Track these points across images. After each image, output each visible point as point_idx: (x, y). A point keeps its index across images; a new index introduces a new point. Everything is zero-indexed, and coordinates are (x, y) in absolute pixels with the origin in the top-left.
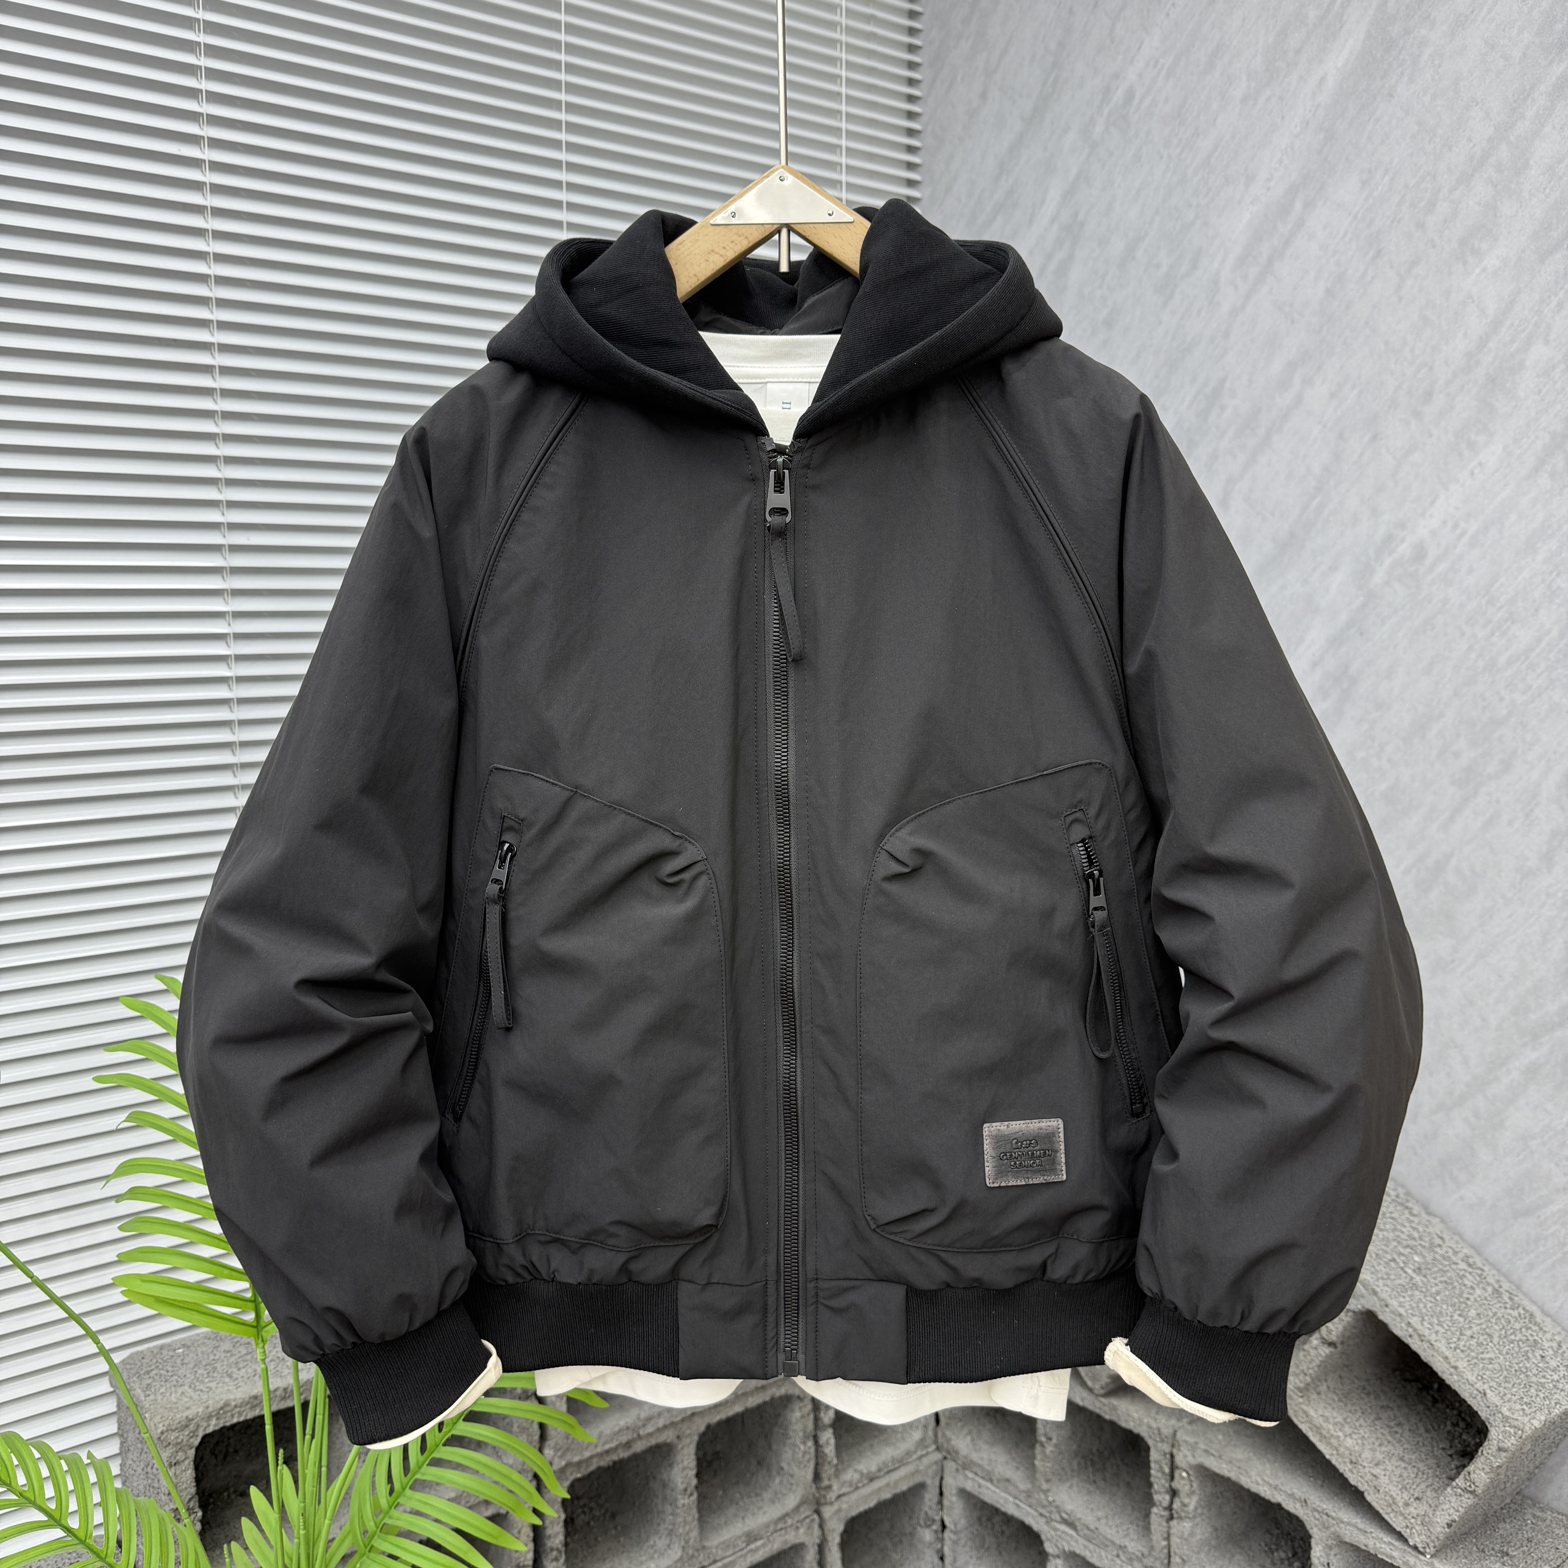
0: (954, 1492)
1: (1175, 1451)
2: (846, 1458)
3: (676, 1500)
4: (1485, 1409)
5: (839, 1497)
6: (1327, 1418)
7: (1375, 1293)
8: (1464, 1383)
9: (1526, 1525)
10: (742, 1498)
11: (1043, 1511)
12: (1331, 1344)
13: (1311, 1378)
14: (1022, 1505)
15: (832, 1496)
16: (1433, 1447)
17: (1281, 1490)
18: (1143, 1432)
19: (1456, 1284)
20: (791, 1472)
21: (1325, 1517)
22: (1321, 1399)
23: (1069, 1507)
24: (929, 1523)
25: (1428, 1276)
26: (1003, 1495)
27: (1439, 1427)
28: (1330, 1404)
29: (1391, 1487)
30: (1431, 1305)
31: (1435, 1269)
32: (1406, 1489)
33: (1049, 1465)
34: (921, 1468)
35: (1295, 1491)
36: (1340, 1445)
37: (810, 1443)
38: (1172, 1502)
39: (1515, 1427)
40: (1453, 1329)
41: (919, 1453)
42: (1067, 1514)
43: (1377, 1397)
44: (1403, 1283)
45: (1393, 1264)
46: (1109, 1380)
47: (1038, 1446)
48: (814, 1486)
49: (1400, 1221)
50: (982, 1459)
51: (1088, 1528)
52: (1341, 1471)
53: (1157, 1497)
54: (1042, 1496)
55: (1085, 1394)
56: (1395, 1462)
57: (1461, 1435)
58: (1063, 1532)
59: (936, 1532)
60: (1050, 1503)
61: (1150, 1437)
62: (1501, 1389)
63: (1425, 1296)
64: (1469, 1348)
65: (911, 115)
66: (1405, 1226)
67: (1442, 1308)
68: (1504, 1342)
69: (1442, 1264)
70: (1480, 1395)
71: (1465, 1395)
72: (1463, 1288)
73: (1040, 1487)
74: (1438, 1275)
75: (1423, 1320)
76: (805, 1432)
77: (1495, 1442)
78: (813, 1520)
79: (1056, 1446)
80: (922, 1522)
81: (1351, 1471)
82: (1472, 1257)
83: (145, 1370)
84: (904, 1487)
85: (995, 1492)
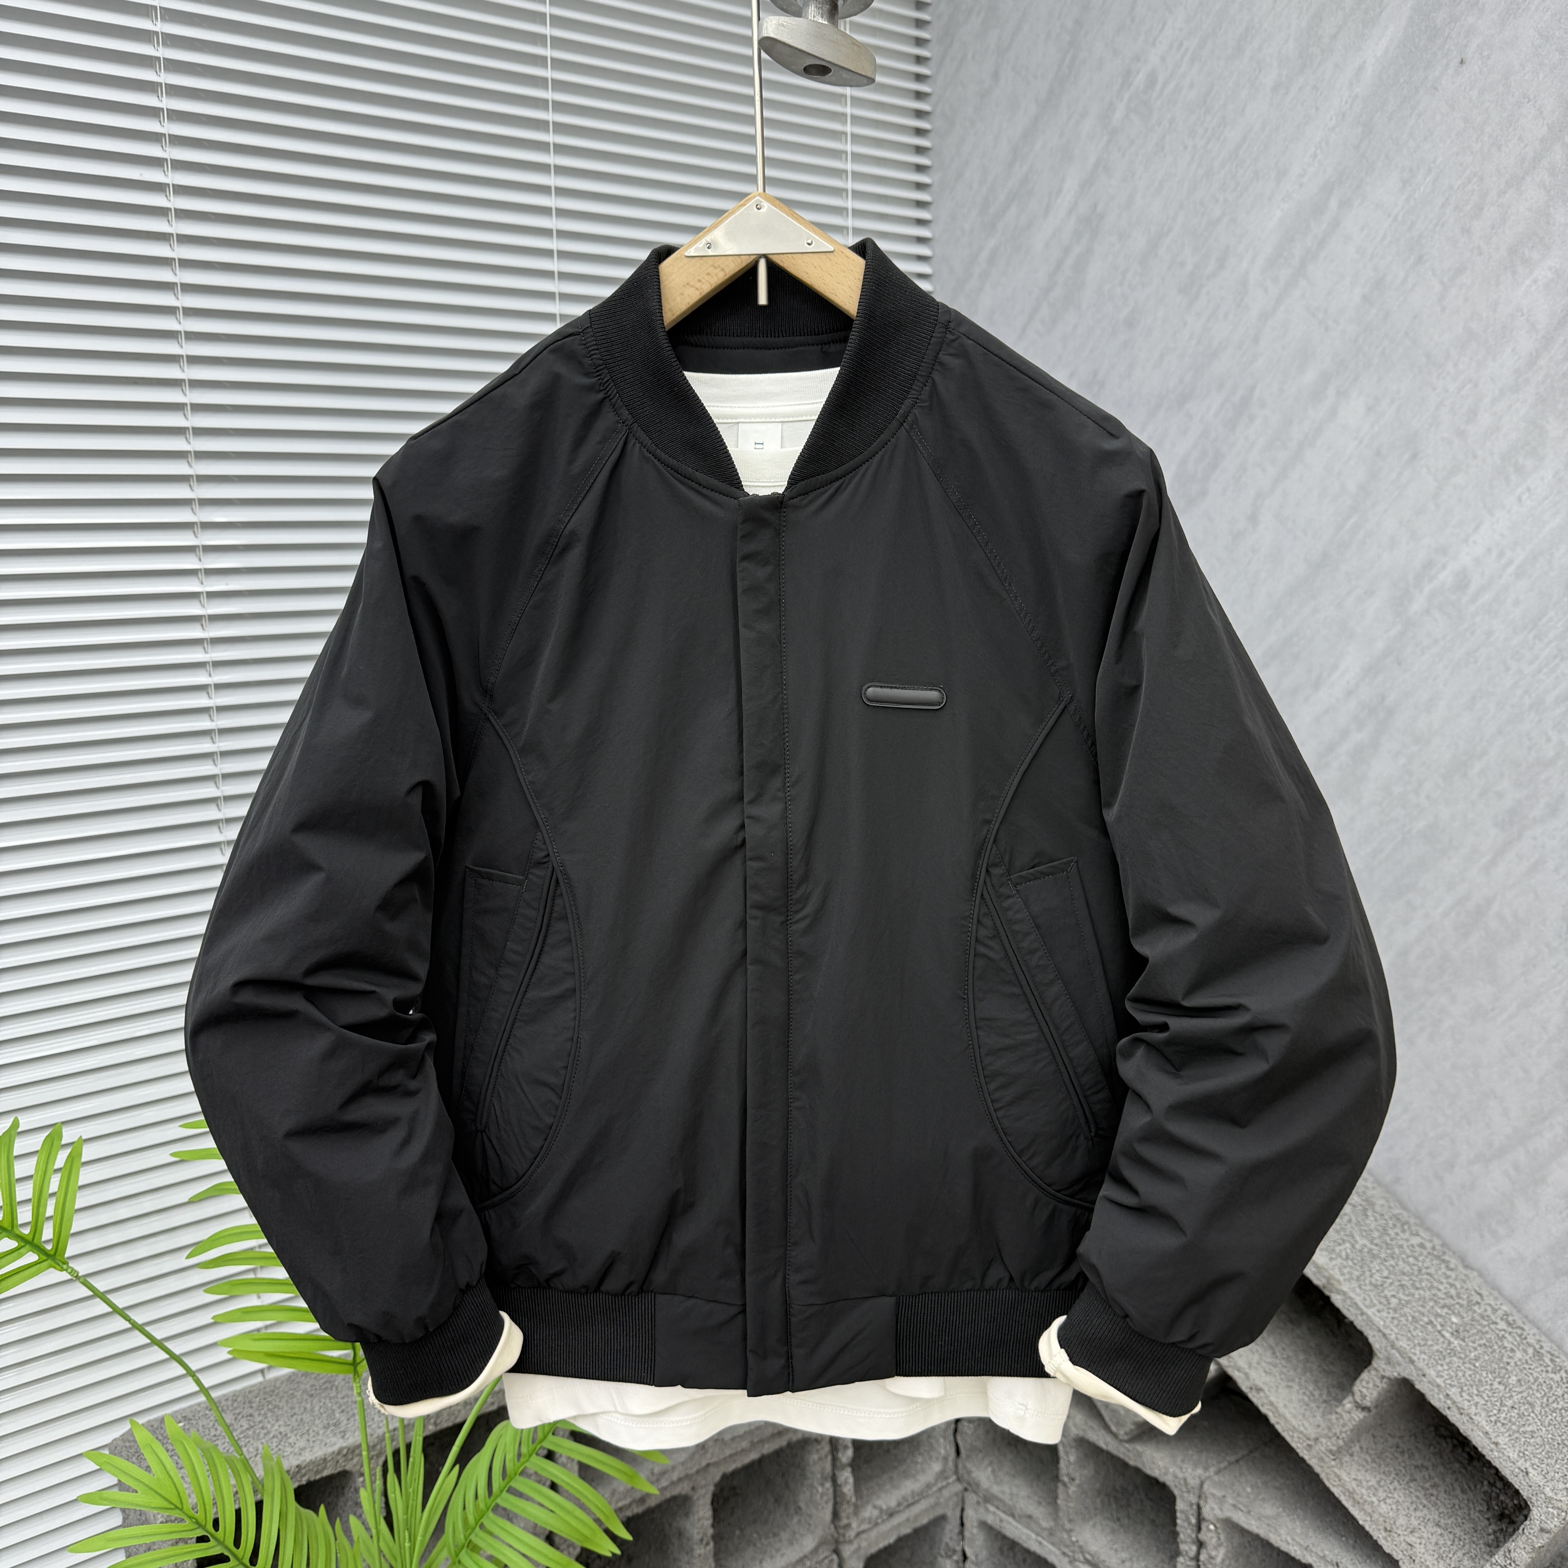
0: (975, 1524)
1: (1202, 1503)
2: (865, 1492)
3: (692, 1550)
4: (1527, 1487)
6: (1361, 1482)
7: (1412, 1362)
8: (1506, 1460)
10: (760, 1539)
11: (1066, 1550)
12: (1364, 1409)
13: (1344, 1441)
14: (1045, 1543)
15: (851, 1534)
16: (1469, 1509)
17: (1312, 1551)
18: (1168, 1480)
19: (1496, 1347)
20: (809, 1512)
22: (1353, 1460)
23: (1093, 1547)
24: (949, 1553)
25: (1466, 1340)
26: (1025, 1531)
27: (1475, 1487)
28: (1363, 1466)
29: (1427, 1556)
30: (1471, 1372)
31: (1475, 1331)
32: (1442, 1558)
33: (1072, 1505)
34: (942, 1500)
35: (1327, 1553)
36: (1374, 1511)
37: (828, 1485)
38: (1198, 1553)
39: (1559, 1509)
40: (1493, 1400)
41: (939, 1485)
42: (1091, 1555)
43: (1411, 1456)
44: (1441, 1350)
45: (1429, 1327)
46: (1133, 1427)
47: (1060, 1485)
48: (832, 1527)
49: (1436, 1277)
50: (1003, 1493)
52: (1375, 1538)
53: (1183, 1547)
54: (1065, 1536)
55: (1109, 1438)
56: (1431, 1527)
57: (1498, 1495)
59: (957, 1562)
60: (1073, 1543)
61: (1176, 1486)
62: (1544, 1466)
63: (1464, 1363)
64: (1510, 1421)
66: (1442, 1283)
67: (1481, 1375)
68: (1546, 1412)
69: (1480, 1325)
70: (1522, 1474)
71: (1506, 1472)
72: (1503, 1351)
73: (1063, 1526)
74: (1477, 1337)
75: (1462, 1391)
76: (823, 1474)
77: (1538, 1522)
78: (832, 1561)
79: (1079, 1486)
80: (943, 1553)
81: (1385, 1538)
82: (1512, 1315)
84: (925, 1521)
85: (1016, 1528)
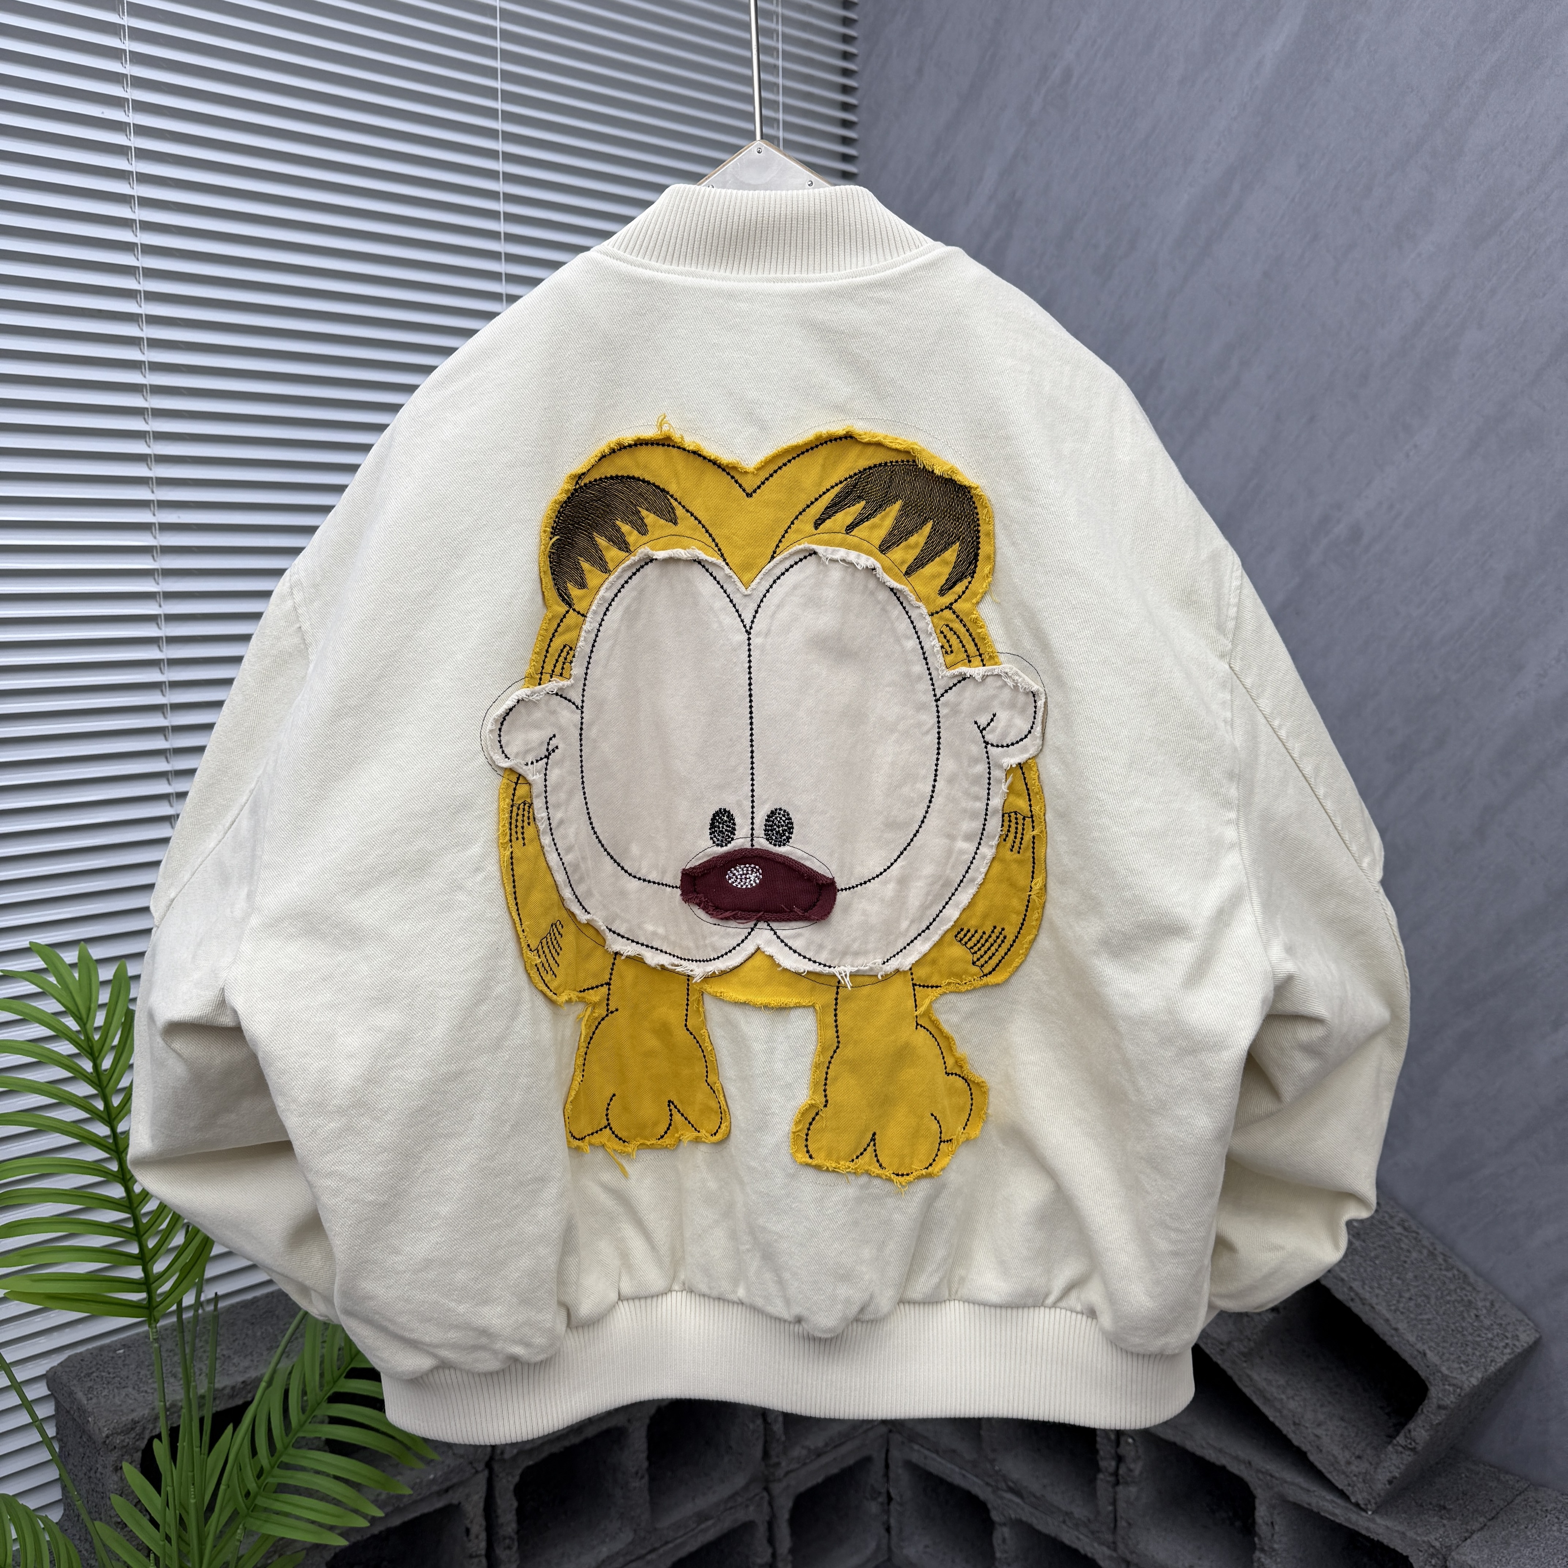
0: (900, 1464)
2: (793, 1436)
3: (627, 1483)
4: (1425, 1368)
5: (787, 1473)
6: (1270, 1382)
8: (1405, 1345)
9: (1461, 1478)
10: (691, 1478)
11: (989, 1481)
13: (1255, 1343)
14: (968, 1475)
15: (780, 1473)
16: (1371, 1406)
17: (1225, 1453)
19: (1393, 1248)
20: (740, 1451)
21: (1269, 1478)
22: (1264, 1363)
24: (875, 1496)
25: (1367, 1241)
26: (949, 1465)
27: (1376, 1387)
28: (1273, 1368)
29: (1332, 1446)
30: (1371, 1269)
32: (1347, 1448)
33: (995, 1438)
34: (867, 1441)
35: (1239, 1453)
36: (1283, 1408)
37: (759, 1422)
38: (1117, 1468)
39: (1454, 1385)
40: (1392, 1292)
41: (865, 1427)
42: (1013, 1482)
43: (1317, 1360)
48: (763, 1464)
50: (928, 1430)
51: (1035, 1496)
52: (1285, 1432)
53: (1103, 1464)
54: (988, 1466)
56: (1336, 1422)
58: (1010, 1501)
59: (882, 1504)
60: (996, 1472)
62: (1440, 1349)
64: (1408, 1310)
65: (846, 90)
67: (1381, 1271)
68: (1440, 1303)
70: (1420, 1356)
71: (1406, 1356)
72: (1400, 1251)
73: (986, 1457)
75: (1364, 1284)
77: (1435, 1400)
78: (762, 1498)
80: (868, 1495)
81: (1294, 1432)
83: (85, 1372)
84: (851, 1461)
85: (940, 1464)
